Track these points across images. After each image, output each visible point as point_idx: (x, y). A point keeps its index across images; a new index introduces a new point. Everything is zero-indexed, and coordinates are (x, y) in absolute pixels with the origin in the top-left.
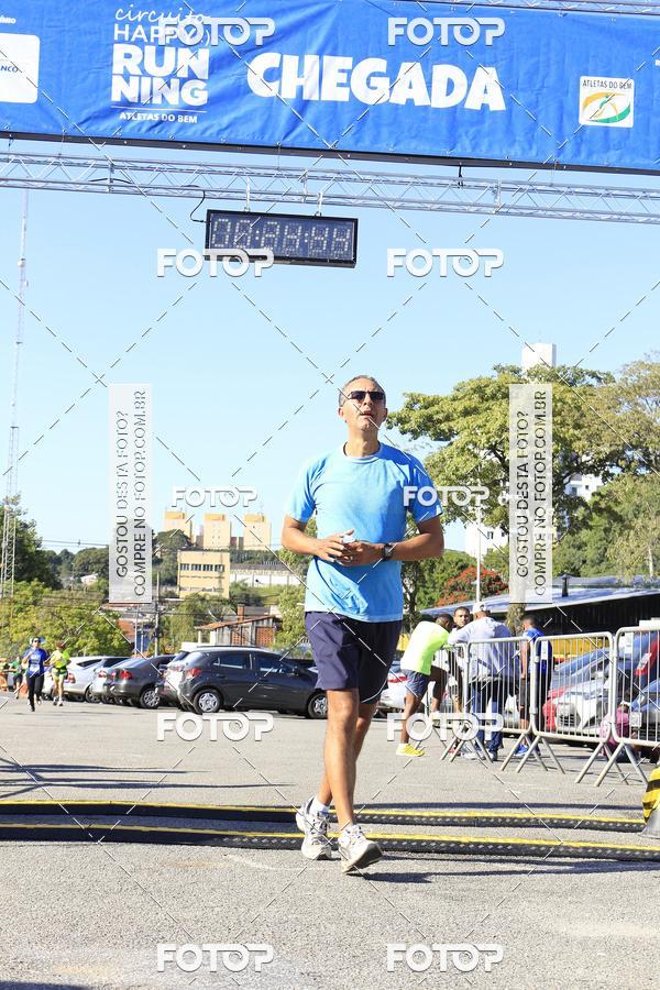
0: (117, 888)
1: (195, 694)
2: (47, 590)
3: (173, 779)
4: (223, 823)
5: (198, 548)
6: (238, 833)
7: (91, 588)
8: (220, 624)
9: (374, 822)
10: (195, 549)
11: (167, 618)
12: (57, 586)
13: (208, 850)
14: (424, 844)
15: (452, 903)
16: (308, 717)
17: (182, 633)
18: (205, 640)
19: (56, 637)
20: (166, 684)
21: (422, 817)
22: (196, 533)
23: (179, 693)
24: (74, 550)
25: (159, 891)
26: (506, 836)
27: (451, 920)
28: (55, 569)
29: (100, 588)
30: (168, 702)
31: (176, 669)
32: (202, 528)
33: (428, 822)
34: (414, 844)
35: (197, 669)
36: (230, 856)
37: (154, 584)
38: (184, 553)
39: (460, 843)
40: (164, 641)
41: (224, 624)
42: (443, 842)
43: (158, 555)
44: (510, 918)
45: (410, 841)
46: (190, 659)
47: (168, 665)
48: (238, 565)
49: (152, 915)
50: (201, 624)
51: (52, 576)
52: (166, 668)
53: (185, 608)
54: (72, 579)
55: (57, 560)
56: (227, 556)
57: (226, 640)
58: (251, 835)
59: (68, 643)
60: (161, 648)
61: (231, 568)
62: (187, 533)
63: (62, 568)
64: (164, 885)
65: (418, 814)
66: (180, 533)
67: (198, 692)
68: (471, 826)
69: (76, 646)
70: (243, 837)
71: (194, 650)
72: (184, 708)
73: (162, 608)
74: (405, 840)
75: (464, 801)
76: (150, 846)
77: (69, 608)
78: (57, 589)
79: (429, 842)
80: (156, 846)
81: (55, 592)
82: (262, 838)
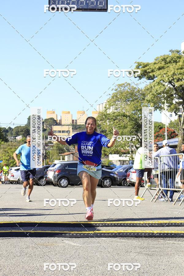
0: (19, 254)
1: (58, 180)
2: (3, 142)
3: (47, 212)
4: (63, 228)
5: (60, 124)
6: (68, 232)
7: (20, 141)
8: (69, 153)
9: (122, 226)
10: (59, 125)
11: (49, 151)
12: (7, 141)
13: (56, 239)
14: (140, 234)
15: (149, 257)
16: (102, 187)
17: (54, 157)
18: (63, 159)
19: (6, 160)
20: (48, 176)
21: (140, 224)
22: (59, 119)
23: (53, 180)
24: (13, 127)
25: (35, 255)
26: (172, 230)
27: (147, 263)
28: (6, 134)
29: (23, 141)
30: (49, 183)
31: (51, 170)
32: (61, 116)
33: (143, 226)
34: (136, 234)
35: (59, 170)
36: (65, 241)
37: (43, 139)
38: (54, 126)
39: (153, 233)
40: (48, 160)
41: (70, 153)
42: (147, 233)
43: (45, 127)
44: (170, 262)
45: (134, 233)
46: (56, 167)
47: (48, 169)
48: (75, 130)
49: (31, 265)
50: (62, 153)
51: (5, 137)
52: (48, 170)
53: (55, 147)
54: (12, 138)
55: (6, 131)
56: (71, 128)
57: (71, 159)
58: (73, 232)
59: (12, 162)
60: (47, 163)
61: (73, 132)
62: (55, 119)
63: (9, 134)
64: (37, 253)
65: (139, 223)
66: (52, 119)
67: (60, 179)
68: (159, 227)
69: (14, 163)
70: (70, 233)
71: (58, 163)
72: (55, 185)
73: (47, 148)
74: (132, 233)
75: (157, 217)
76: (34, 238)
77: (11, 149)
78: (7, 142)
79: (141, 233)
80: (36, 238)
81: (6, 143)
82: (77, 234)
